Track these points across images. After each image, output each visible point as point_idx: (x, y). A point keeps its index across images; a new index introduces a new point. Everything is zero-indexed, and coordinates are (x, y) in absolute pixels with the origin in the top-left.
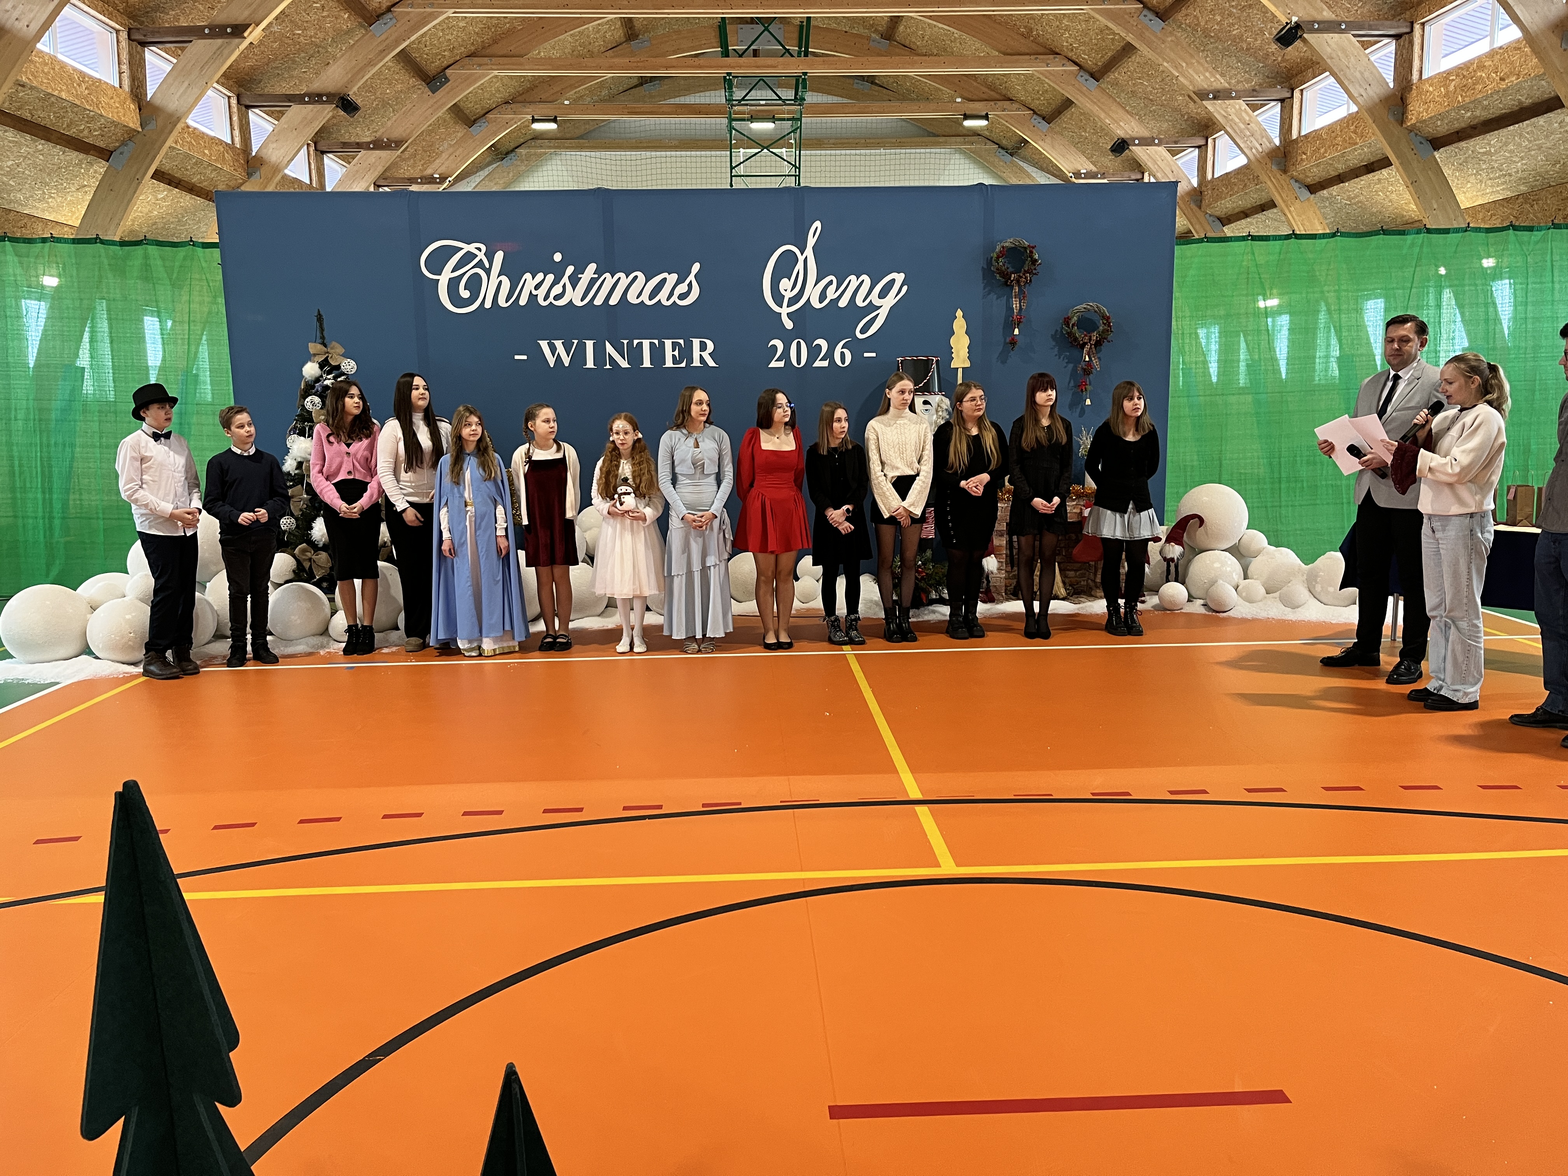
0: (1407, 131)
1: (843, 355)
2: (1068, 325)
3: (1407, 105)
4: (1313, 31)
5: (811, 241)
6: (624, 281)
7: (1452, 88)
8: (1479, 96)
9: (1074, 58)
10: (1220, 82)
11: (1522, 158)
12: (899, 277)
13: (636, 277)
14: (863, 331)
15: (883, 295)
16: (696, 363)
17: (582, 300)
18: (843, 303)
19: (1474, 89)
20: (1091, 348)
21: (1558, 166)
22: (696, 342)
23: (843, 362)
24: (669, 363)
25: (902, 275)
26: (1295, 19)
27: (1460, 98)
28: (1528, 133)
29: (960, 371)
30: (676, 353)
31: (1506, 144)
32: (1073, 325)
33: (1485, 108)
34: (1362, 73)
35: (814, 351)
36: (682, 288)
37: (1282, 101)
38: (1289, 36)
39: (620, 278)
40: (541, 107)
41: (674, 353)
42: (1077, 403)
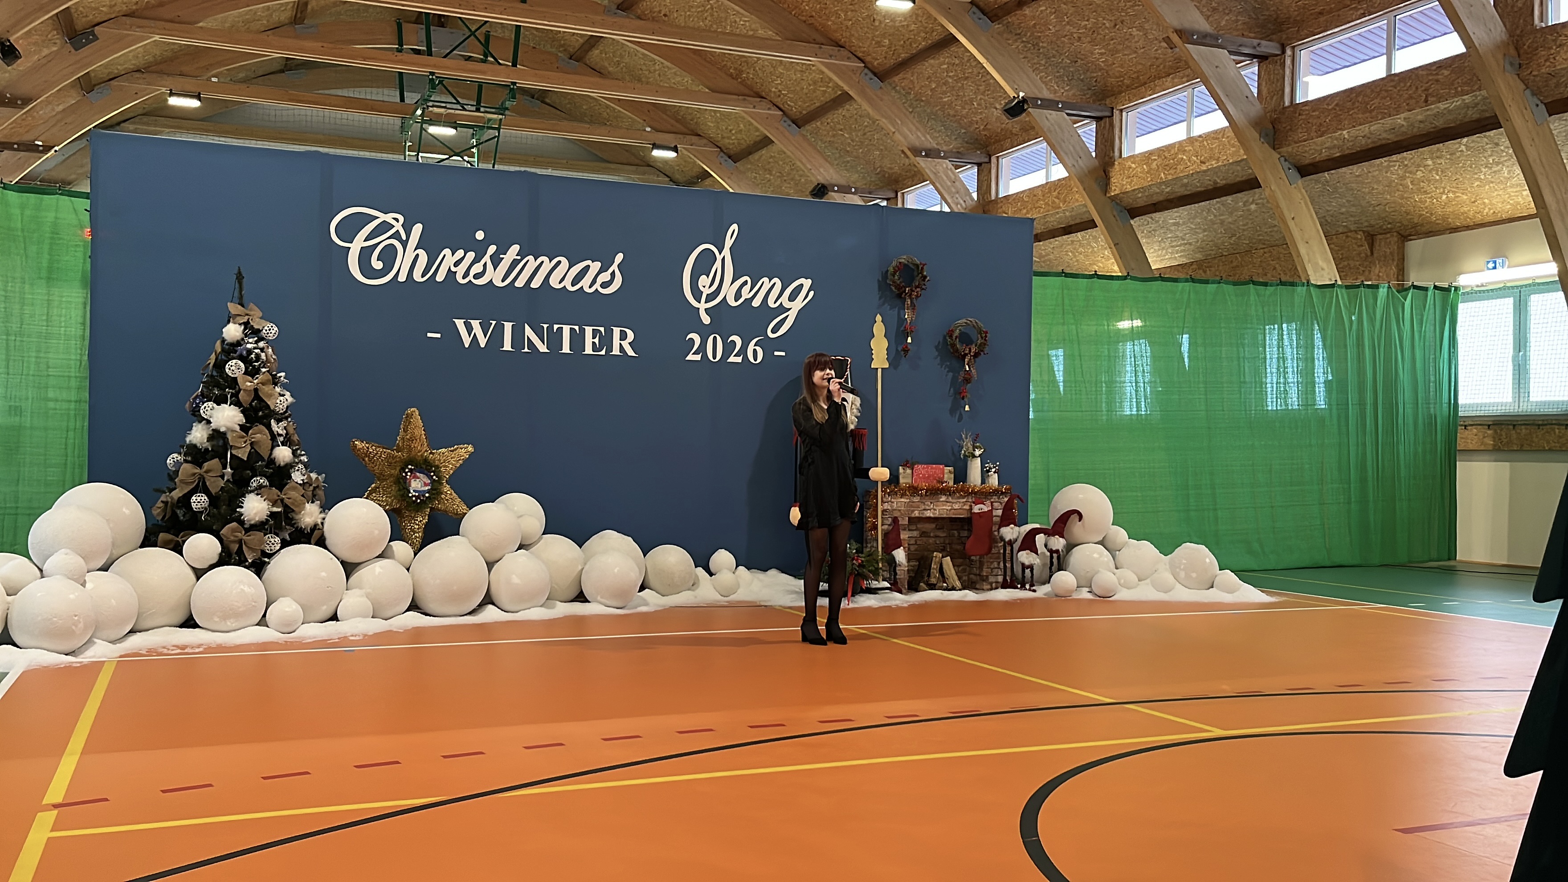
0: (1109, 201)
1: (755, 351)
3: (1109, 179)
4: (1037, 106)
5: (729, 243)
6: (547, 265)
7: (1154, 166)
8: (1181, 175)
9: (780, 104)
10: (930, 142)
11: (1205, 230)
12: (807, 283)
13: (559, 262)
14: (773, 331)
15: (792, 298)
16: (616, 351)
17: (503, 281)
18: (756, 303)
19: (1176, 168)
20: (970, 359)
21: (1234, 238)
22: (616, 331)
23: (755, 360)
24: (589, 350)
25: (810, 281)
26: (1022, 94)
27: (1162, 175)
28: (1215, 209)
29: (880, 371)
30: (596, 340)
31: (1195, 217)
32: (956, 337)
33: (1186, 185)
34: (1073, 147)
35: (729, 348)
36: (605, 277)
37: (979, 165)
38: (1016, 109)
39: (543, 262)
40: (182, 79)
41: (594, 340)
42: (956, 408)
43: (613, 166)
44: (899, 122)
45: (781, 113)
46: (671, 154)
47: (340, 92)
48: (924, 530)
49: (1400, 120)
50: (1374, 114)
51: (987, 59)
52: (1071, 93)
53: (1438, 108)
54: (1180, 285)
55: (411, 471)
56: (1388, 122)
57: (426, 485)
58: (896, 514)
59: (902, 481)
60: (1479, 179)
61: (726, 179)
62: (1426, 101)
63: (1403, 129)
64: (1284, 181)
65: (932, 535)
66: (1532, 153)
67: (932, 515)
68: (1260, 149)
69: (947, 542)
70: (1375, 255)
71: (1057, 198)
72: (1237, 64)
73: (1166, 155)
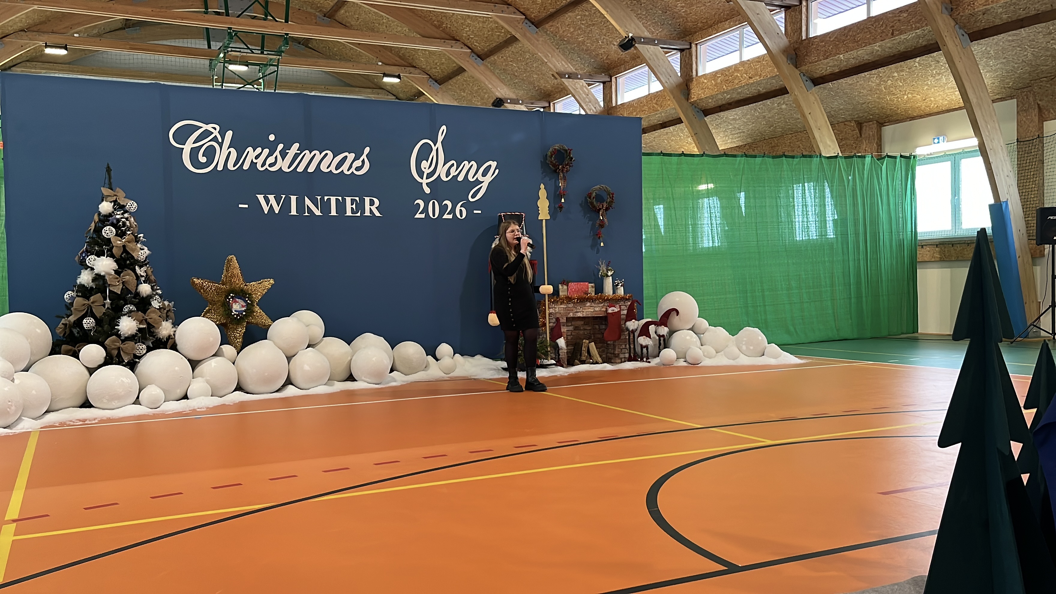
0: (690, 105)
1: (461, 211)
2: (590, 198)
3: (690, 91)
4: (641, 43)
5: (440, 138)
6: (319, 157)
7: (719, 81)
8: (737, 86)
9: (469, 44)
10: (571, 68)
11: (753, 123)
12: (494, 164)
13: (326, 154)
14: (473, 197)
15: (484, 174)
16: (367, 213)
17: (289, 168)
18: (460, 178)
19: (733, 82)
20: (603, 212)
21: (772, 128)
22: (367, 200)
23: (461, 216)
24: (349, 213)
25: (495, 163)
26: (631, 35)
27: (724, 87)
28: (759, 109)
29: (544, 221)
30: (354, 206)
31: (746, 114)
32: (593, 198)
33: (739, 93)
34: (666, 70)
35: (443, 209)
36: (358, 163)
37: (604, 83)
38: (627, 44)
39: (315, 154)
40: (54, 35)
41: (352, 206)
42: (595, 245)
43: (357, 89)
44: (550, 55)
45: (469, 51)
46: (396, 80)
47: (165, 42)
48: (576, 325)
49: (876, 47)
50: (860, 43)
51: (607, 12)
52: (663, 34)
53: (901, 38)
54: (738, 159)
55: (232, 297)
56: (869, 48)
57: (243, 307)
58: (558, 316)
59: (561, 294)
60: (927, 84)
61: (435, 97)
62: (892, 34)
63: (879, 53)
64: (803, 89)
65: (582, 328)
66: (960, 66)
67: (581, 315)
68: (788, 68)
69: (592, 333)
70: (863, 136)
71: (656, 104)
72: (771, 12)
73: (727, 73)
